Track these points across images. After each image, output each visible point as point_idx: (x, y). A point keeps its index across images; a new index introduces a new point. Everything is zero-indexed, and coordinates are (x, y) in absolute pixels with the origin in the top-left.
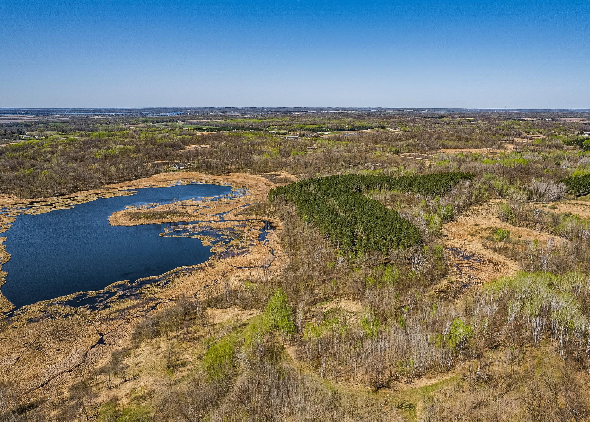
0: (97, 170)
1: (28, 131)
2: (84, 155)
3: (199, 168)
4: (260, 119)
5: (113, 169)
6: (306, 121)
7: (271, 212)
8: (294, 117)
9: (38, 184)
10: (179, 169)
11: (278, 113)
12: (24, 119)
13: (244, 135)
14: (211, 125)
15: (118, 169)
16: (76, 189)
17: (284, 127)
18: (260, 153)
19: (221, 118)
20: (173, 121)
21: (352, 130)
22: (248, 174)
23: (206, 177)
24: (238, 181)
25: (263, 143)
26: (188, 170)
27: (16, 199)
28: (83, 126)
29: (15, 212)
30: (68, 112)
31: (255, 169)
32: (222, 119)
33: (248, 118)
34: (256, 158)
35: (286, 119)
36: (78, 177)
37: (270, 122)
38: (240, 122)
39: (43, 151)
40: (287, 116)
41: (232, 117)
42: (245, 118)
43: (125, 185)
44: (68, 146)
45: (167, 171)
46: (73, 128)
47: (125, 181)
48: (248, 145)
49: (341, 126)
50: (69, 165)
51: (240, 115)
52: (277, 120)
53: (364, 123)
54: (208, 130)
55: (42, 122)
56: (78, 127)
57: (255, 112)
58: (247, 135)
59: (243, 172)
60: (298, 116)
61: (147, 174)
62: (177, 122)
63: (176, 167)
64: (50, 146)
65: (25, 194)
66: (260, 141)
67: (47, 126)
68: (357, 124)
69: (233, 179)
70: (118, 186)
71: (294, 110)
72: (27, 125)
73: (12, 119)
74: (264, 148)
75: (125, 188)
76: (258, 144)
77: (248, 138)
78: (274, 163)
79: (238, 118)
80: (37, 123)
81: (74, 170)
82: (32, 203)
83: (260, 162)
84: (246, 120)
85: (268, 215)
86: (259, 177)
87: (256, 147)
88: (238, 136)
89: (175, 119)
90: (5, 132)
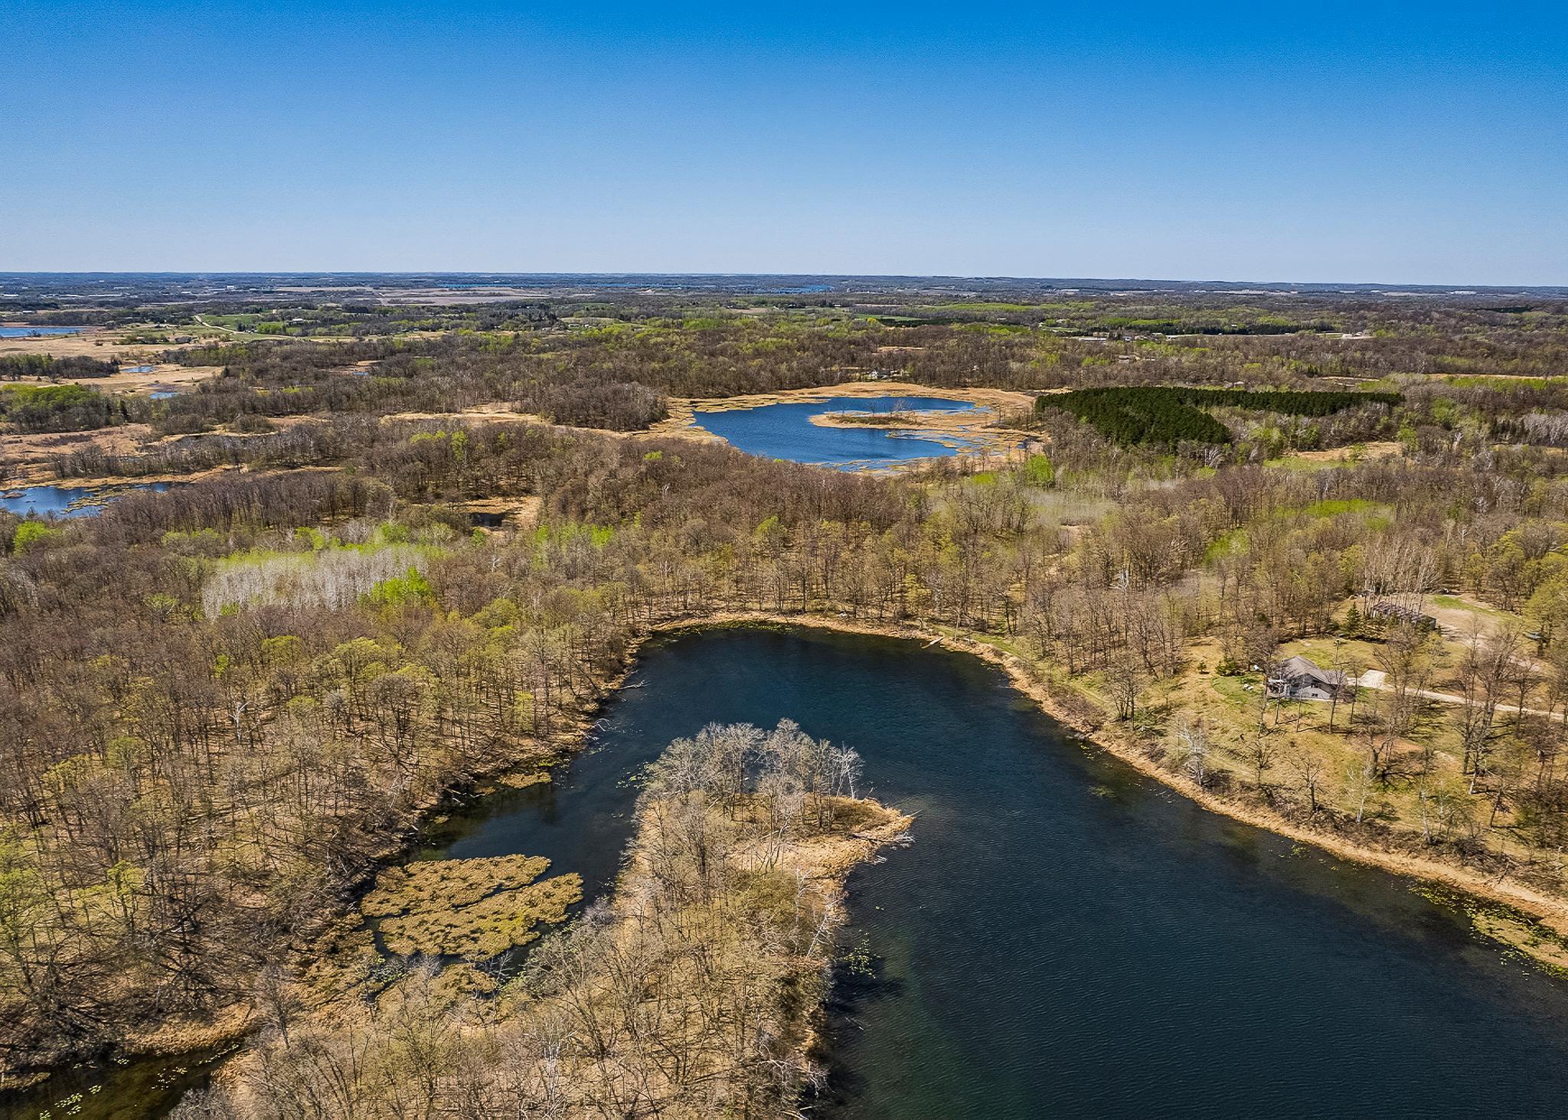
3: (914, 378)
4: (1024, 305)
5: (784, 367)
6: (1136, 310)
7: (1037, 427)
8: (1110, 301)
10: (880, 378)
11: (1070, 292)
13: (991, 331)
14: (911, 316)
17: (1078, 323)
18: (1023, 359)
19: (929, 300)
20: (823, 304)
21: (1243, 332)
22: (999, 391)
23: (929, 390)
24: (983, 397)
25: (1029, 345)
26: (894, 380)
31: (1012, 383)
32: (933, 303)
33: (994, 301)
34: (1014, 366)
35: (1087, 305)
37: (1046, 311)
38: (978, 309)
40: (1092, 299)
41: (956, 299)
42: (988, 301)
43: (805, 392)
45: (861, 380)
48: (1000, 346)
49: (1218, 323)
51: (973, 294)
52: (1065, 307)
53: (1281, 320)
54: (908, 324)
55: (561, 301)
57: (1012, 289)
58: (997, 331)
59: (991, 387)
60: (1119, 300)
62: (832, 306)
63: (874, 375)
66: (1023, 340)
68: (1262, 320)
69: (973, 395)
71: (1116, 287)
74: (1032, 352)
75: (806, 395)
76: (1022, 345)
77: (999, 336)
78: (1048, 375)
79: (970, 301)
80: (555, 302)
83: (1021, 373)
84: (990, 306)
85: (1032, 429)
86: (1017, 394)
87: (1015, 349)
88: (979, 332)
89: (828, 301)
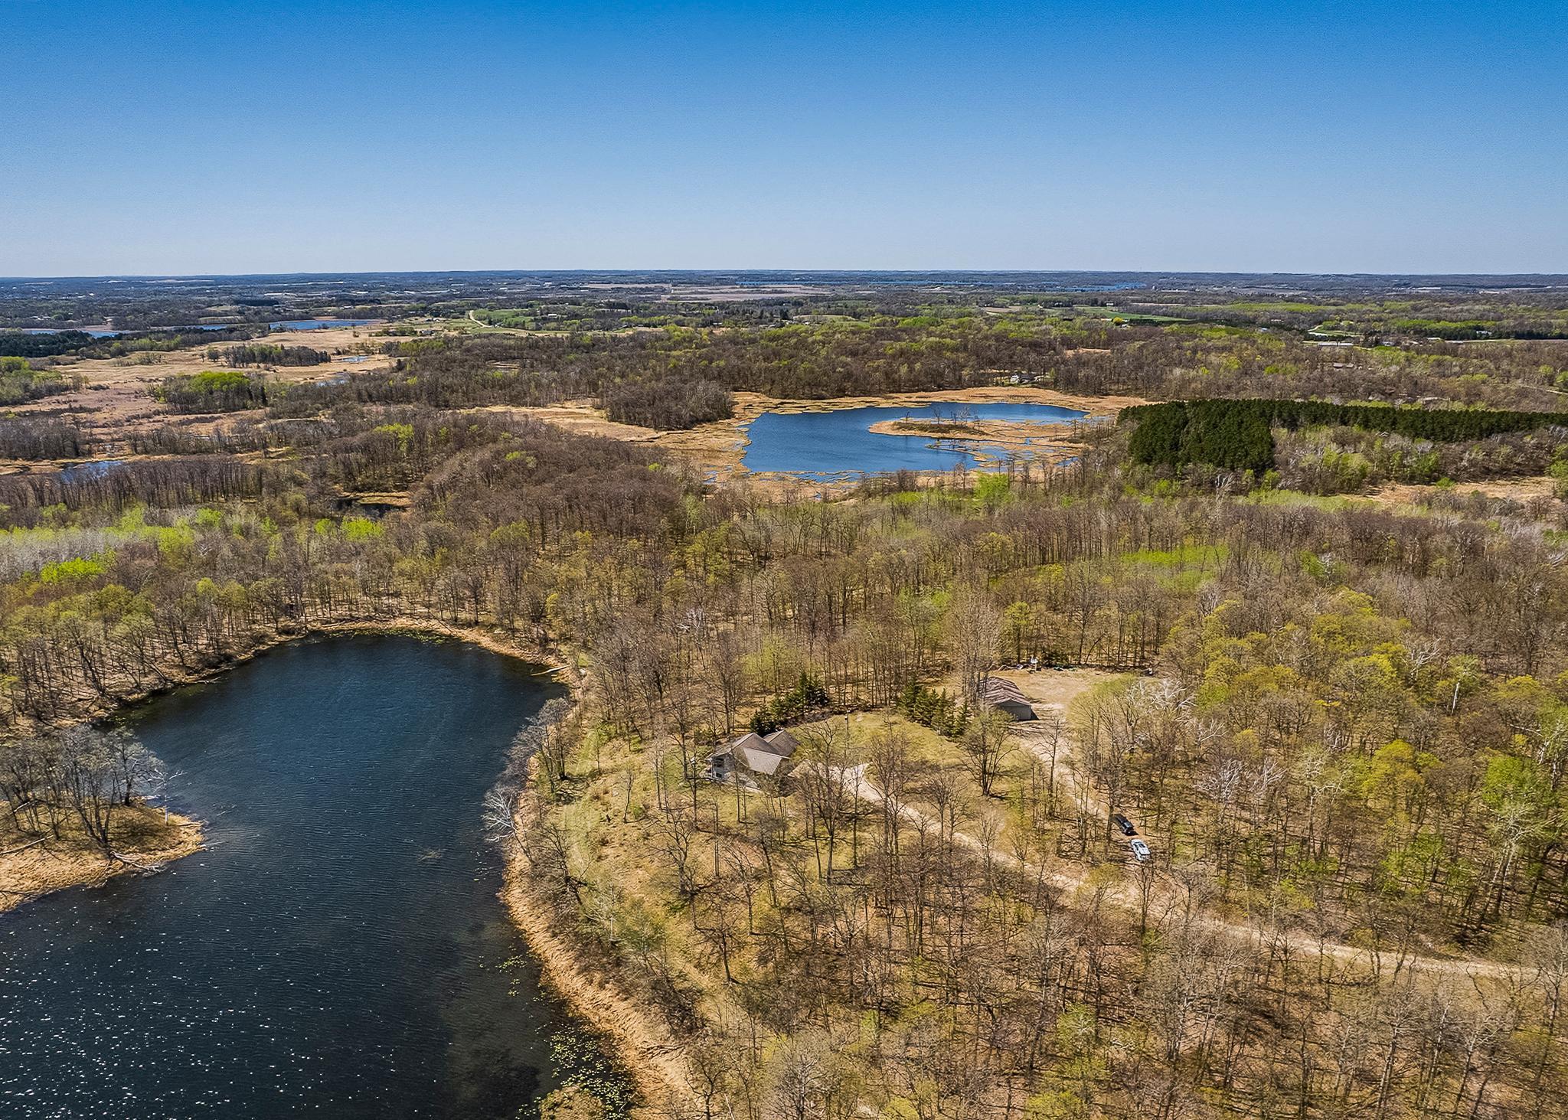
0: (877, 369)
1: (797, 314)
2: (869, 349)
3: (1055, 384)
5: (904, 369)
9: (794, 379)
10: (1020, 383)
12: (796, 291)
15: (911, 370)
16: (841, 393)
20: (1094, 303)
23: (1062, 397)
26: (1035, 385)
27: (764, 398)
28: (894, 307)
29: (761, 410)
30: (879, 279)
36: (848, 376)
39: (810, 340)
43: (914, 397)
44: (850, 335)
45: (997, 384)
46: (874, 309)
47: (918, 391)
50: (843, 358)
55: (824, 298)
56: (885, 308)
61: (959, 384)
63: (1015, 379)
64: (822, 334)
65: (775, 392)
67: (832, 305)
70: (903, 397)
72: (797, 303)
73: (776, 292)
75: (913, 400)
80: (816, 299)
81: (845, 365)
82: (782, 403)
90: (762, 312)
